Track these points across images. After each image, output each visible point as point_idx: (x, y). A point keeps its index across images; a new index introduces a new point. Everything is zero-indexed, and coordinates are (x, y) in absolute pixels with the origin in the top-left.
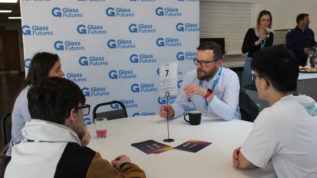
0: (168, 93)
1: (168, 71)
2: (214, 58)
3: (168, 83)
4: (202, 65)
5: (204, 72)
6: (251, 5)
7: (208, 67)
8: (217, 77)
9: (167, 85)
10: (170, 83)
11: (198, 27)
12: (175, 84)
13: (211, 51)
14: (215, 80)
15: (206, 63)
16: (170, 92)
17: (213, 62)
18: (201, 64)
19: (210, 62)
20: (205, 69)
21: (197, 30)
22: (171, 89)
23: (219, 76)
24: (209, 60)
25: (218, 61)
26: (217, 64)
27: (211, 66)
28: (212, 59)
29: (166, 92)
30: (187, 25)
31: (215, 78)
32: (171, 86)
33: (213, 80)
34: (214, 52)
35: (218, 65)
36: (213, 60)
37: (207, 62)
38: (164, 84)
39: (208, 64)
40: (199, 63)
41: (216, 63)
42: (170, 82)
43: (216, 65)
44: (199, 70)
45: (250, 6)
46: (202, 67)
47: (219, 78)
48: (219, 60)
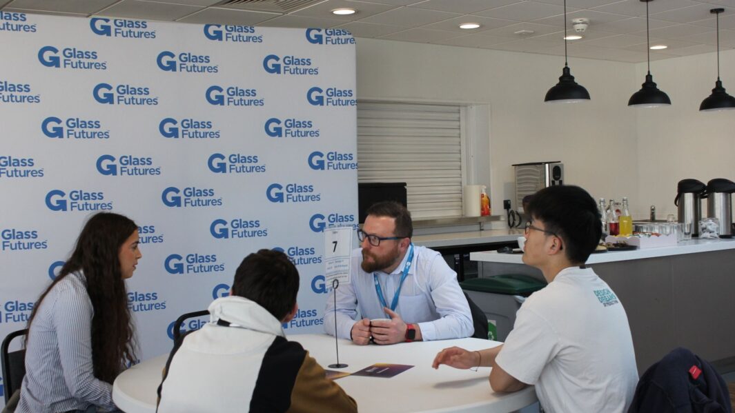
0: (336, 282)
1: (335, 242)
2: (394, 232)
3: (338, 264)
4: (371, 243)
5: (374, 256)
6: (462, 110)
7: (382, 248)
8: (406, 265)
9: (336, 267)
10: (342, 264)
11: (355, 161)
12: (346, 266)
13: (392, 220)
14: (403, 271)
15: (378, 241)
16: (340, 280)
17: (392, 241)
18: (369, 240)
19: (386, 239)
20: (374, 250)
21: (352, 166)
22: (343, 275)
23: (409, 263)
24: (385, 236)
25: (402, 240)
26: (400, 245)
27: (387, 246)
28: (390, 235)
29: (333, 280)
30: (331, 155)
31: (401, 268)
32: (342, 268)
33: (397, 272)
34: (397, 222)
35: (402, 246)
36: (393, 236)
37: (381, 239)
38: (331, 265)
39: (384, 243)
40: (367, 238)
41: (398, 242)
42: (340, 261)
43: (396, 247)
44: (366, 252)
45: (459, 110)
46: (371, 248)
47: (409, 267)
48: (404, 238)
